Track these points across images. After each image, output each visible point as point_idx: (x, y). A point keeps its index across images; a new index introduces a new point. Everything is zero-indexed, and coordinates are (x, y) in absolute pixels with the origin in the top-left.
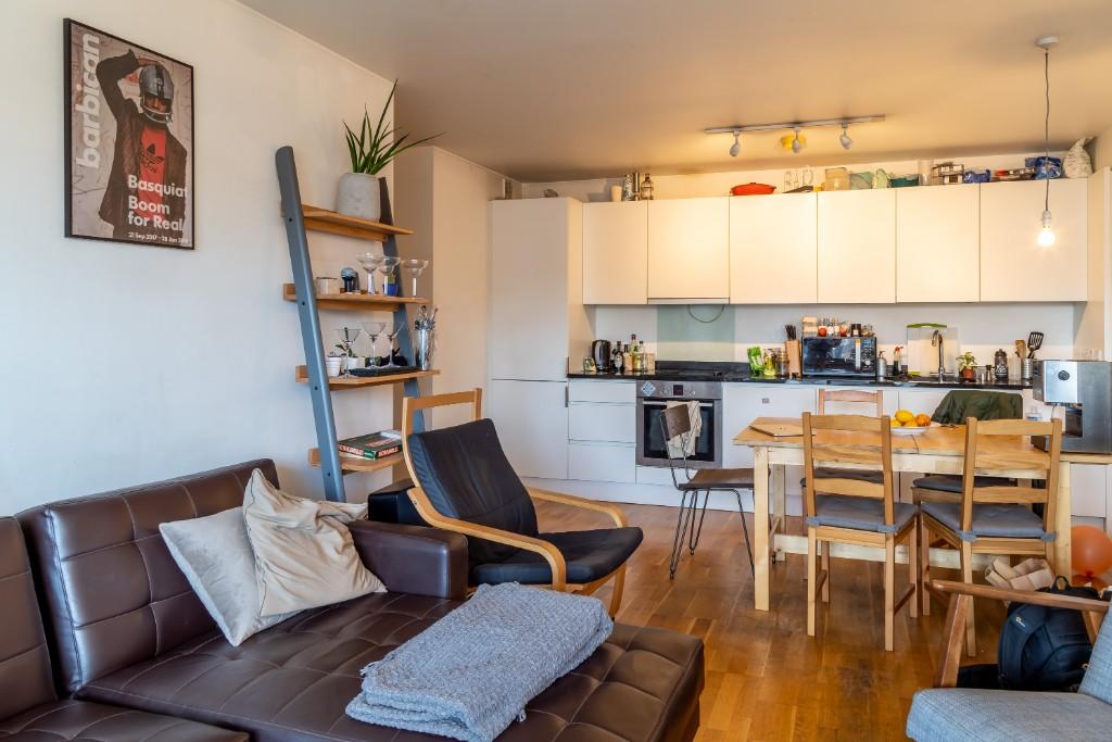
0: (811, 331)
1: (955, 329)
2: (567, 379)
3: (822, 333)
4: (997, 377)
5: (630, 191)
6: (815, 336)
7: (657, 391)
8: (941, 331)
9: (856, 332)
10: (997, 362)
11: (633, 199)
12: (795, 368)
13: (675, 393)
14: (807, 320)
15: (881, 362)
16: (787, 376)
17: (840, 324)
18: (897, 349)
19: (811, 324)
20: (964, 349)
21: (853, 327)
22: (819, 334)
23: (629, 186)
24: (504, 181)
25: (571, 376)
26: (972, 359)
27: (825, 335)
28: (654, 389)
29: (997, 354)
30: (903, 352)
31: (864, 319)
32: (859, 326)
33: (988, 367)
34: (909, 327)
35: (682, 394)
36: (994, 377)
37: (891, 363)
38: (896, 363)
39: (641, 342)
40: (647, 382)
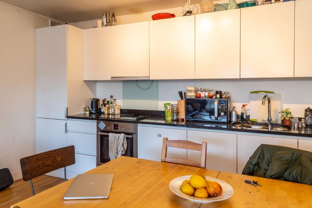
0: (191, 95)
1: (280, 94)
2: (66, 119)
3: (199, 95)
4: (306, 125)
5: (105, 23)
6: (193, 97)
7: (106, 127)
8: (269, 95)
9: (218, 96)
10: (306, 115)
11: (106, 26)
12: (182, 115)
13: (115, 129)
14: (189, 88)
15: (234, 113)
16: (177, 120)
17: (209, 91)
18: (244, 106)
19: (191, 91)
20: (285, 107)
21: (217, 92)
22: (197, 97)
23: (105, 19)
24: (50, 21)
25: (68, 117)
26: (290, 113)
27: (200, 97)
28: (105, 125)
29: (306, 110)
30: (247, 107)
31: (223, 88)
32: (221, 92)
33: (300, 119)
34: (251, 93)
35: (117, 129)
36: (304, 125)
37: (240, 114)
38: (242, 114)
39: (115, 100)
40: (102, 122)
